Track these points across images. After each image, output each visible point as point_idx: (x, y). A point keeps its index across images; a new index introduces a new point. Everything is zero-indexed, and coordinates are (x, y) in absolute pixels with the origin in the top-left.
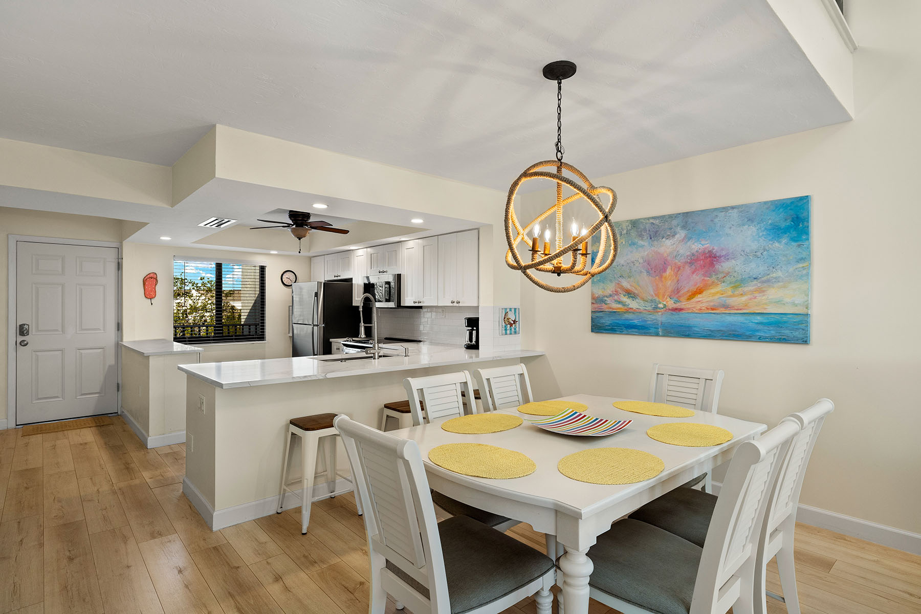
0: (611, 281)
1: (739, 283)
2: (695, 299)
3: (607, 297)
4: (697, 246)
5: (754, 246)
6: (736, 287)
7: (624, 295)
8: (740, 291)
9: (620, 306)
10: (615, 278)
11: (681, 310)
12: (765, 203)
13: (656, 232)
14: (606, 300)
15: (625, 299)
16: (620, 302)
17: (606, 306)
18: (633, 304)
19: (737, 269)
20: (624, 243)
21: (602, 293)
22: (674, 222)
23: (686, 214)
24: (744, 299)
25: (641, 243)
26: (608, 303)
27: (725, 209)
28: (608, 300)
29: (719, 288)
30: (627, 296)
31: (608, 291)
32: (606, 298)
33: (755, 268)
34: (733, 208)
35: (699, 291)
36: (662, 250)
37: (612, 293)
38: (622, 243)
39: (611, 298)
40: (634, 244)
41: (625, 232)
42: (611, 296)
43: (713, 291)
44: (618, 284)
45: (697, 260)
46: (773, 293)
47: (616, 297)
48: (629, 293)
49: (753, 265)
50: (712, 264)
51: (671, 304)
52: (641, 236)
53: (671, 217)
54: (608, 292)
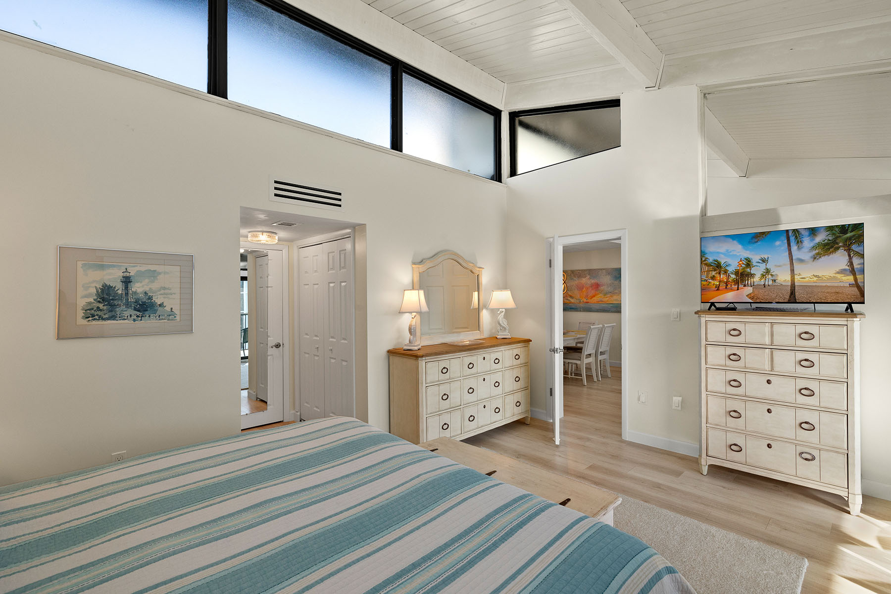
1: (606, 294)
2: (593, 299)
4: (593, 281)
5: (610, 282)
6: (605, 295)
8: (606, 296)
11: (588, 302)
12: (613, 269)
13: (580, 275)
15: (569, 299)
16: (568, 300)
18: (572, 301)
22: (586, 273)
23: (590, 270)
24: (607, 299)
25: (575, 279)
27: (601, 269)
29: (600, 295)
33: (610, 289)
34: (604, 269)
35: (594, 296)
36: (582, 282)
40: (572, 279)
43: (598, 296)
45: (593, 286)
48: (571, 296)
49: (610, 288)
50: (598, 287)
51: (585, 300)
52: (575, 277)
53: (585, 270)
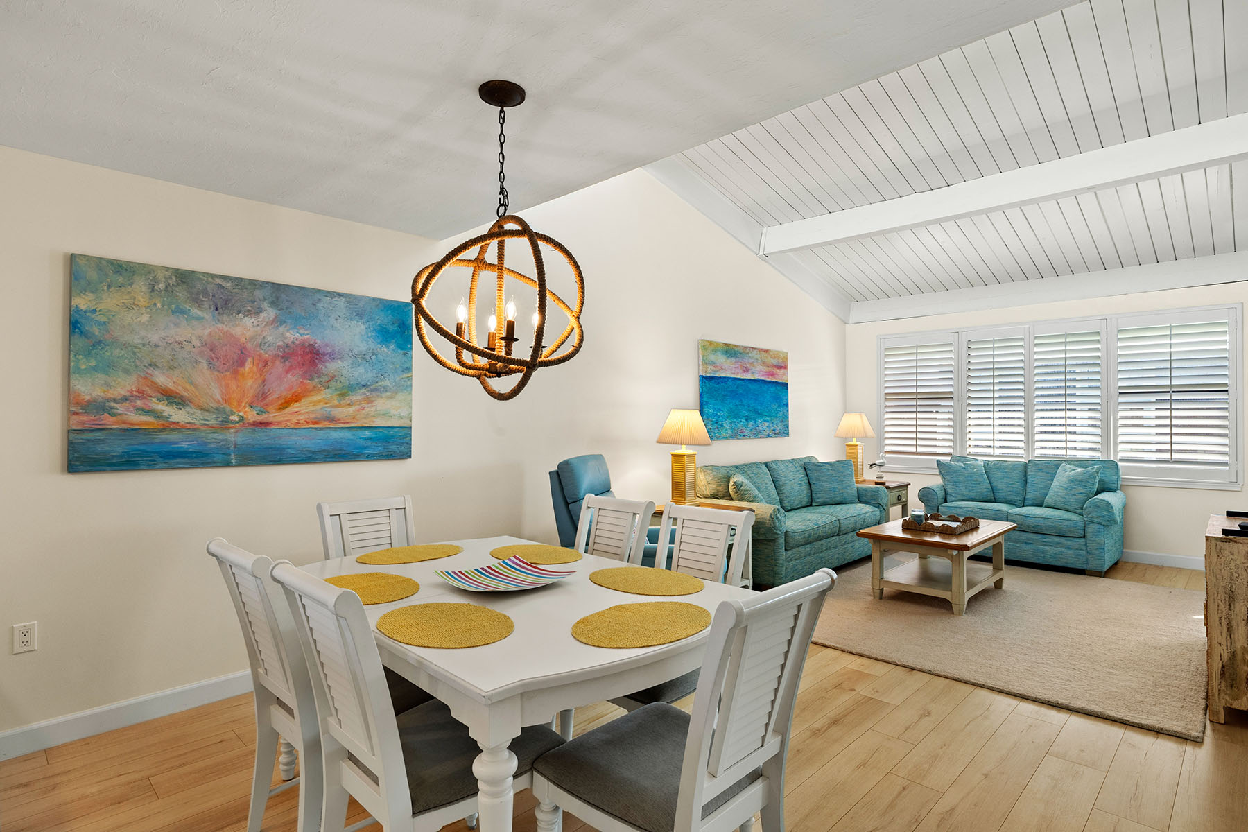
0: (127, 371)
1: (345, 392)
2: (290, 409)
3: (115, 401)
4: (292, 335)
5: (363, 347)
6: (342, 395)
7: (158, 400)
8: (347, 400)
9: (149, 419)
10: (136, 366)
11: (268, 424)
12: (375, 299)
13: (227, 301)
14: (112, 408)
15: (160, 407)
16: (148, 412)
17: (113, 419)
18: (179, 416)
19: (344, 372)
20: (159, 305)
21: (102, 394)
22: (259, 294)
23: (278, 287)
24: (352, 409)
25: (196, 312)
26: (119, 412)
27: (330, 294)
28: (120, 408)
29: (325, 394)
30: (166, 402)
31: (119, 389)
32: (112, 404)
33: (363, 373)
34: (340, 295)
35: (296, 398)
36: (237, 331)
37: (128, 394)
38: (155, 304)
39: (126, 404)
40: (182, 312)
41: (162, 286)
42: (125, 399)
43: (314, 398)
44: (145, 378)
45: (293, 354)
46: (381, 404)
47: (139, 403)
48: (170, 397)
49: (361, 369)
50: (313, 363)
51: (252, 415)
52: (197, 301)
53: (253, 284)
54: (120, 391)
